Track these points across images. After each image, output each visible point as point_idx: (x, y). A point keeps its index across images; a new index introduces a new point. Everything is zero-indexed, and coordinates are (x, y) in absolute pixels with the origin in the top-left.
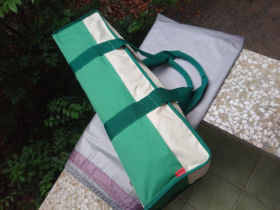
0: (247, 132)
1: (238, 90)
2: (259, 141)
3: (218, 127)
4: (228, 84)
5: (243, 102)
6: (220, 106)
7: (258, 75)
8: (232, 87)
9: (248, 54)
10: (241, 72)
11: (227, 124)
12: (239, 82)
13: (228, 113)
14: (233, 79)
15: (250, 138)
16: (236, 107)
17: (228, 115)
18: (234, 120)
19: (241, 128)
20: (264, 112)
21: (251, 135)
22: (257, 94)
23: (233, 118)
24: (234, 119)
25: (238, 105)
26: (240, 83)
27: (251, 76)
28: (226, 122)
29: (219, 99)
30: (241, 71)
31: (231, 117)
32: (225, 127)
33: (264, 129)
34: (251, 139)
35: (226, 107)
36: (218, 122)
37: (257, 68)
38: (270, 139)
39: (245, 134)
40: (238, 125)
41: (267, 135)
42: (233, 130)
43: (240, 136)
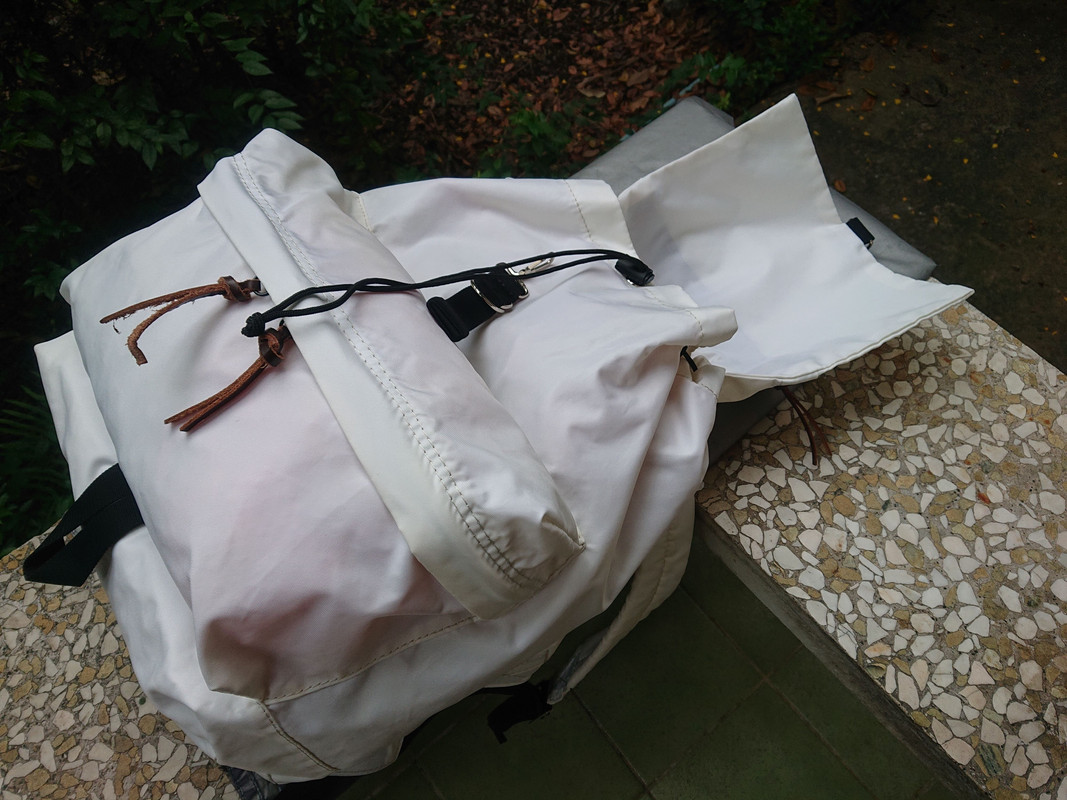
0: (919, 669)
1: (934, 481)
2: (963, 730)
3: (801, 604)
4: (901, 439)
5: (942, 534)
6: (838, 518)
7: (1033, 452)
8: (910, 458)
9: (1014, 354)
10: (968, 414)
11: (845, 605)
12: (947, 447)
13: (861, 558)
14: (926, 426)
15: (926, 702)
16: (904, 545)
17: (860, 567)
18: (879, 600)
19: (900, 644)
20: (1019, 610)
21: (934, 690)
22: (1008, 524)
23: (880, 589)
24: (884, 593)
25: (916, 544)
26: (950, 456)
27: (1000, 444)
28: (844, 596)
29: (843, 487)
30: (969, 407)
31: (871, 582)
32: (831, 616)
33: (997, 685)
34: (928, 708)
35: (863, 530)
36: (807, 583)
37: (1037, 423)
38: (1012, 741)
39: (911, 676)
40: (890, 624)
41: (1005, 715)
42: (862, 643)
43: (883, 678)
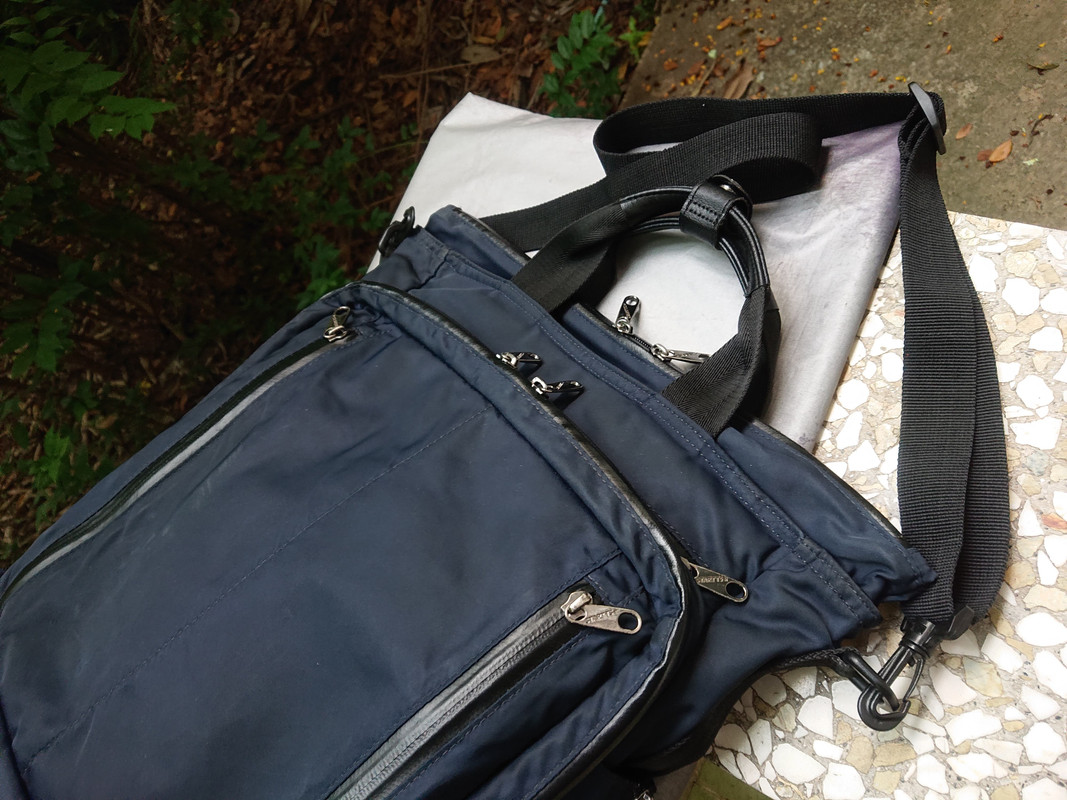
9: (1000, 247)
18: (956, 781)
23: (951, 761)
24: (960, 764)
27: (1042, 412)
28: (899, 794)
